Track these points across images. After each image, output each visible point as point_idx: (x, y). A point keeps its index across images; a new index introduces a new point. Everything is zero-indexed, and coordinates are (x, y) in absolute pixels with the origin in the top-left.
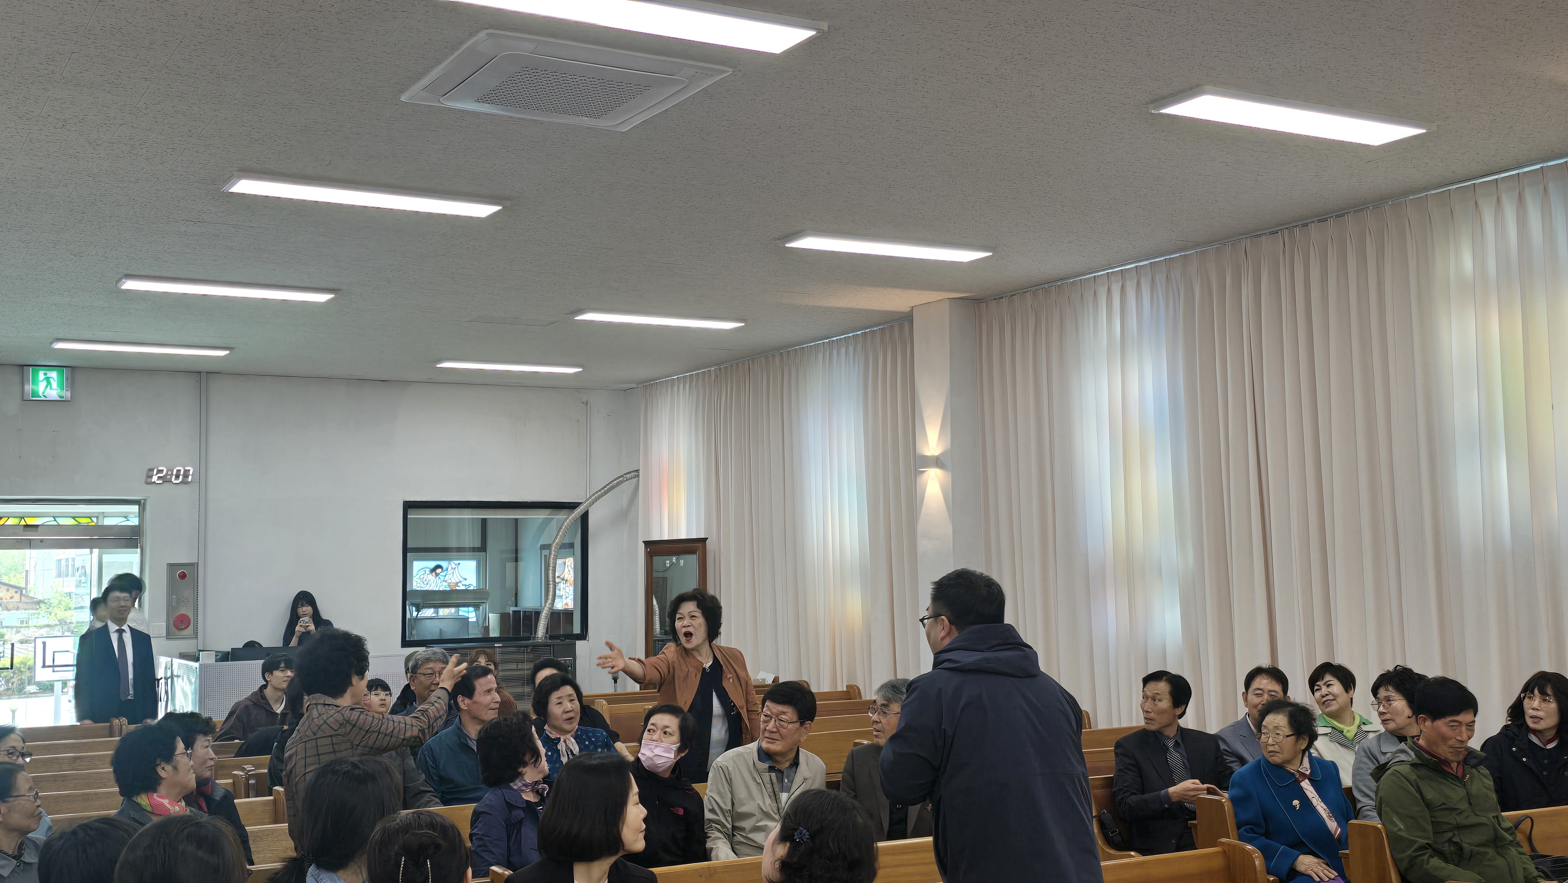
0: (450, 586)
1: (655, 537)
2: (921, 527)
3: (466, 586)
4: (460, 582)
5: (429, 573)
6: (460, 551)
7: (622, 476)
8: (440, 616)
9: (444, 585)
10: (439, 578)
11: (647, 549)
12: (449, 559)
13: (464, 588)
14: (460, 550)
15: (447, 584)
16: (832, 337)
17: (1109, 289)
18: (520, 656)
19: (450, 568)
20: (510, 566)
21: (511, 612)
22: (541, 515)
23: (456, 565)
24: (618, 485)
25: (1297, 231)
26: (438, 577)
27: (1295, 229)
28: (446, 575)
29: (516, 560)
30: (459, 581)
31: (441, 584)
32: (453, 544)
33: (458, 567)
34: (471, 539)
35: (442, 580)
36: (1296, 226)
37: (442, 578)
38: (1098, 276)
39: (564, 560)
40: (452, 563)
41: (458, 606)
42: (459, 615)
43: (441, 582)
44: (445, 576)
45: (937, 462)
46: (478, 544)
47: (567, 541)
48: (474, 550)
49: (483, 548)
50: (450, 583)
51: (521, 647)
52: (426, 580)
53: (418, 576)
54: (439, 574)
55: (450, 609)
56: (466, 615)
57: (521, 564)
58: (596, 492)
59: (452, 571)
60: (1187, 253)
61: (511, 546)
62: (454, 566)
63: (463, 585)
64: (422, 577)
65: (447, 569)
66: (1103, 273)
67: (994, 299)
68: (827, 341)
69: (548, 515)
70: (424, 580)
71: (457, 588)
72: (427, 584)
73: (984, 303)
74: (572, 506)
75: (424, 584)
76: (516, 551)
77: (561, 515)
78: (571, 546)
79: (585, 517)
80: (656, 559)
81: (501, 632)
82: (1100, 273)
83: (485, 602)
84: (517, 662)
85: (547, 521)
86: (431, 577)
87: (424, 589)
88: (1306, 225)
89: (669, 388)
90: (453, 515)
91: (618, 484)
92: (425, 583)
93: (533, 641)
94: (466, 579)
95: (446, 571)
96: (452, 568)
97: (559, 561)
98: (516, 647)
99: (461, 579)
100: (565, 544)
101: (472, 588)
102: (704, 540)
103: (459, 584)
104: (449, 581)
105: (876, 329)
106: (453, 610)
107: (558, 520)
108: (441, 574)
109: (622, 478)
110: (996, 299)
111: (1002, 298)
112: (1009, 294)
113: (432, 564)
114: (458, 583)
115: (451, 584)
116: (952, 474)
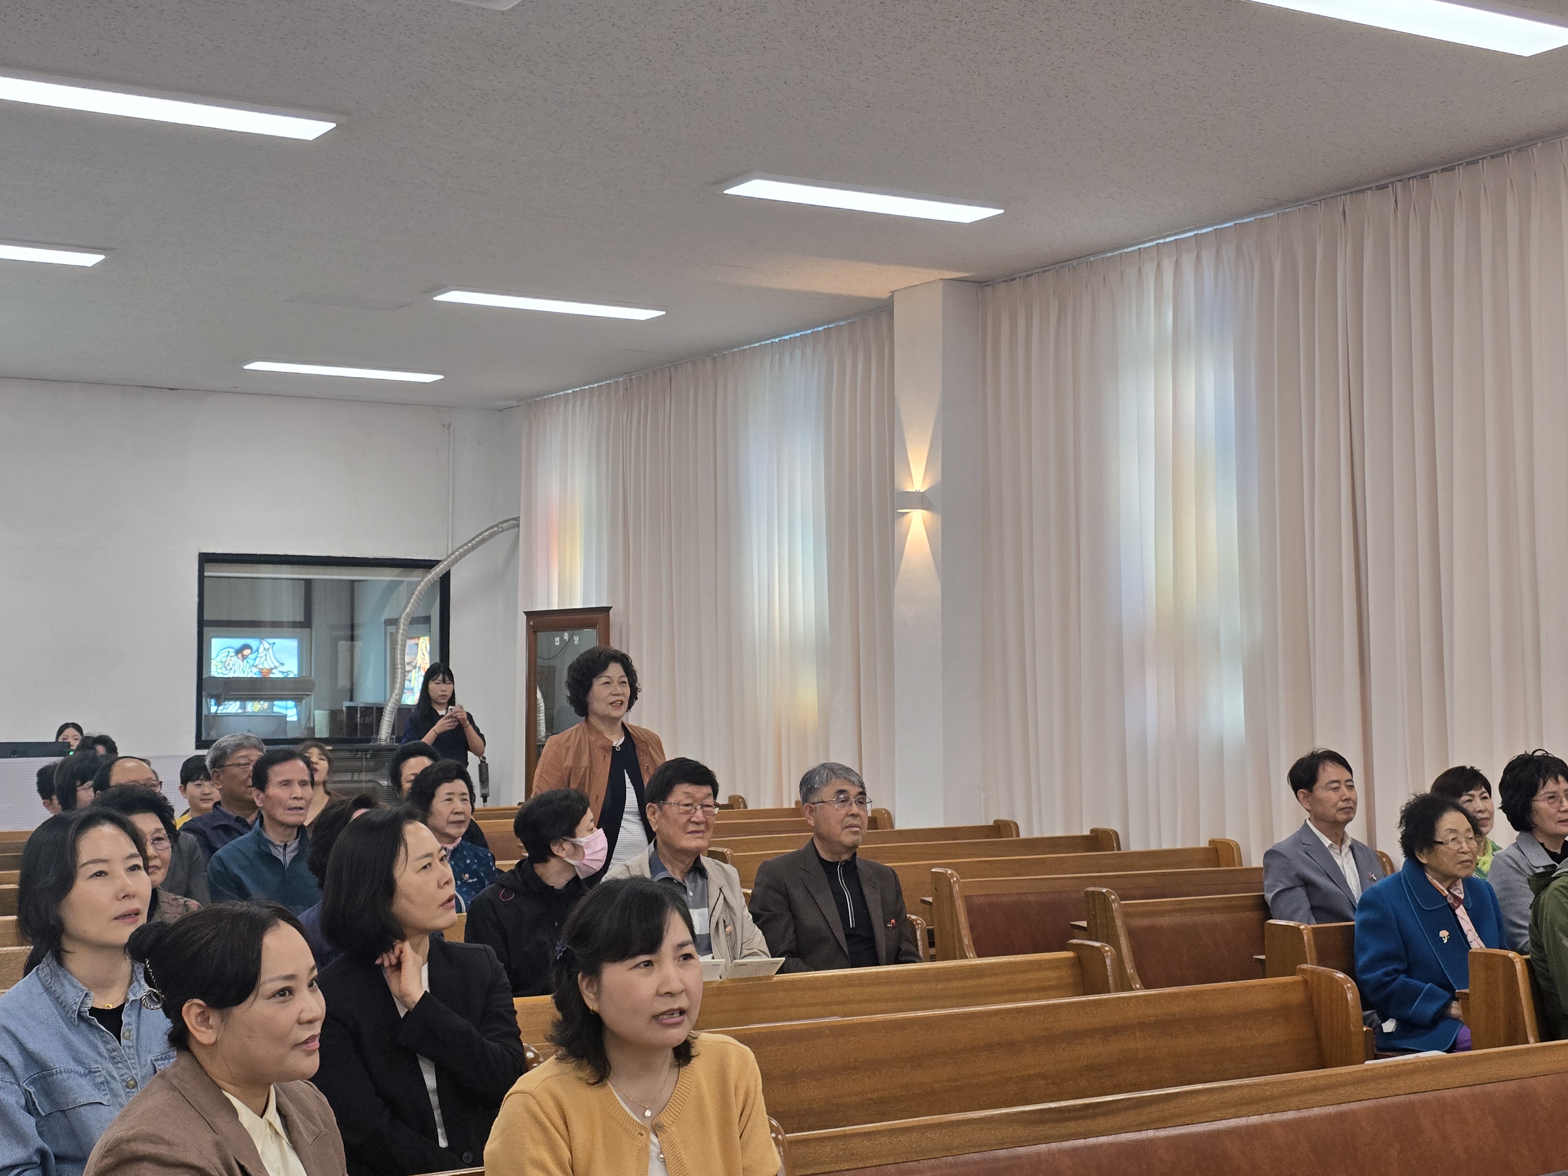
0: (263, 673)
1: (541, 606)
2: (899, 588)
3: (283, 673)
4: (276, 667)
5: (233, 654)
6: (276, 627)
7: (496, 526)
8: (248, 712)
9: (254, 671)
10: (248, 662)
11: (530, 622)
12: (262, 638)
13: (281, 676)
14: (275, 625)
15: (258, 670)
16: (784, 335)
17: (1159, 266)
18: (358, 764)
19: (261, 649)
20: (343, 645)
21: (344, 709)
22: (387, 576)
23: (270, 644)
24: (491, 538)
25: (1414, 184)
26: (245, 661)
27: (1411, 180)
28: (256, 657)
29: (352, 638)
30: (273, 667)
31: (250, 670)
32: (267, 617)
33: (272, 647)
34: (291, 611)
35: (251, 664)
36: (1412, 178)
37: (251, 662)
38: (1144, 248)
39: (416, 641)
40: (264, 642)
41: (272, 698)
42: (274, 712)
43: (250, 667)
44: (255, 659)
45: (921, 501)
46: (300, 617)
47: (422, 614)
48: (295, 625)
49: (306, 623)
50: (262, 669)
51: (357, 751)
52: (229, 664)
53: (218, 659)
54: (247, 656)
55: (262, 702)
56: (283, 711)
57: (359, 644)
58: (461, 547)
59: (264, 654)
60: (1265, 216)
61: (346, 621)
62: (267, 646)
63: (280, 672)
64: (223, 660)
65: (258, 650)
66: (1150, 244)
67: (1003, 282)
68: (777, 340)
69: (397, 576)
70: (227, 663)
71: (271, 676)
72: (231, 669)
73: (990, 287)
74: (428, 565)
75: (227, 670)
76: (352, 626)
77: (414, 577)
78: (427, 620)
79: (445, 580)
80: (542, 636)
81: (331, 731)
82: (1147, 245)
83: (309, 695)
84: (352, 771)
85: (395, 585)
86: (236, 661)
87: (227, 676)
88: (1426, 176)
89: (562, 407)
90: (266, 572)
91: (491, 536)
92: (228, 668)
93: (375, 744)
94: (283, 664)
95: (257, 653)
96: (265, 649)
97: (410, 642)
98: (350, 751)
99: (277, 664)
100: (418, 618)
101: (291, 675)
102: (608, 609)
103: (274, 671)
104: (261, 666)
105: (842, 323)
106: (266, 705)
107: (409, 583)
108: (249, 656)
109: (496, 529)
110: (1006, 281)
111: (1015, 279)
112: (1023, 275)
113: (238, 643)
114: (272, 669)
115: (263, 671)
116: (943, 518)
